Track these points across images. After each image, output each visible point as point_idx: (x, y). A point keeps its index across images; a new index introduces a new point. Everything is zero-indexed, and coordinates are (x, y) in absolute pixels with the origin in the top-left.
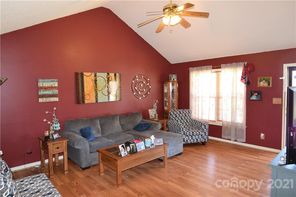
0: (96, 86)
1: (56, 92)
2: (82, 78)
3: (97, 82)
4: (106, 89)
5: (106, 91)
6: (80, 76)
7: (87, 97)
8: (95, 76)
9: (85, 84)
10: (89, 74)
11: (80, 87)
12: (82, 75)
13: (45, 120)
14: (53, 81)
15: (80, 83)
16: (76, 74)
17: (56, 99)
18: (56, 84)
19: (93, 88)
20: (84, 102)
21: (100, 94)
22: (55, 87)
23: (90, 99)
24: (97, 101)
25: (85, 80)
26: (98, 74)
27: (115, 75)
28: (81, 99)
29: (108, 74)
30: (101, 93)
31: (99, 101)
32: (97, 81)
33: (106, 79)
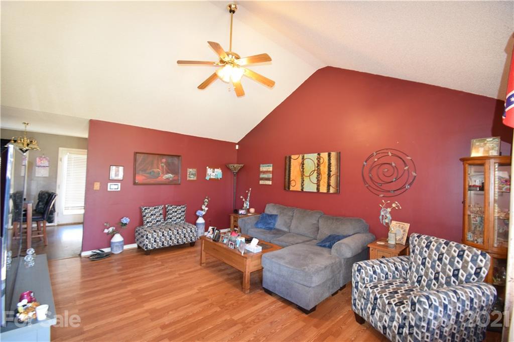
0: (303, 170)
1: (270, 176)
2: (290, 161)
3: (304, 166)
4: (315, 174)
5: (315, 178)
6: (288, 159)
7: (293, 183)
8: (303, 158)
9: (292, 168)
10: (296, 156)
11: (287, 171)
12: (290, 158)
13: (241, 197)
14: (268, 166)
15: (287, 167)
16: (286, 158)
17: (270, 183)
18: (271, 169)
19: (300, 173)
20: (289, 188)
21: (306, 180)
22: (269, 172)
23: (295, 186)
24: (302, 190)
25: (292, 164)
26: (306, 156)
27: (329, 155)
28: (287, 185)
29: (319, 154)
30: (309, 180)
31: (305, 190)
32: (304, 164)
33: (316, 162)
